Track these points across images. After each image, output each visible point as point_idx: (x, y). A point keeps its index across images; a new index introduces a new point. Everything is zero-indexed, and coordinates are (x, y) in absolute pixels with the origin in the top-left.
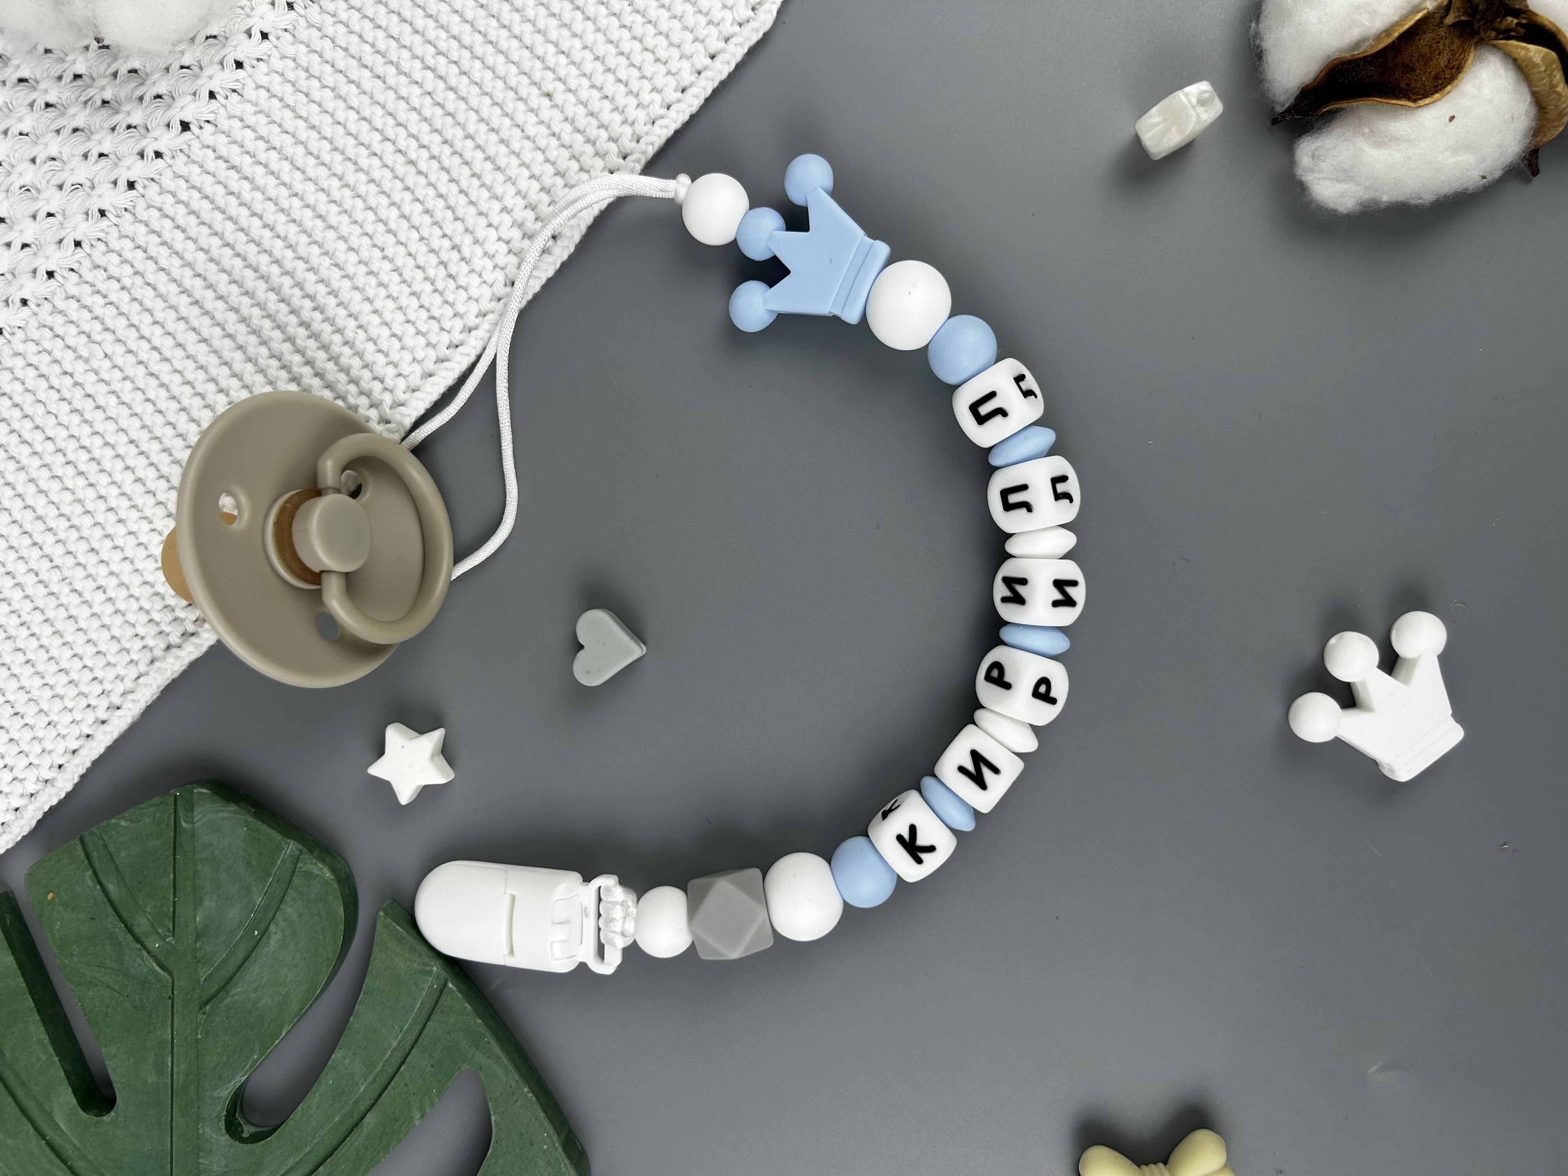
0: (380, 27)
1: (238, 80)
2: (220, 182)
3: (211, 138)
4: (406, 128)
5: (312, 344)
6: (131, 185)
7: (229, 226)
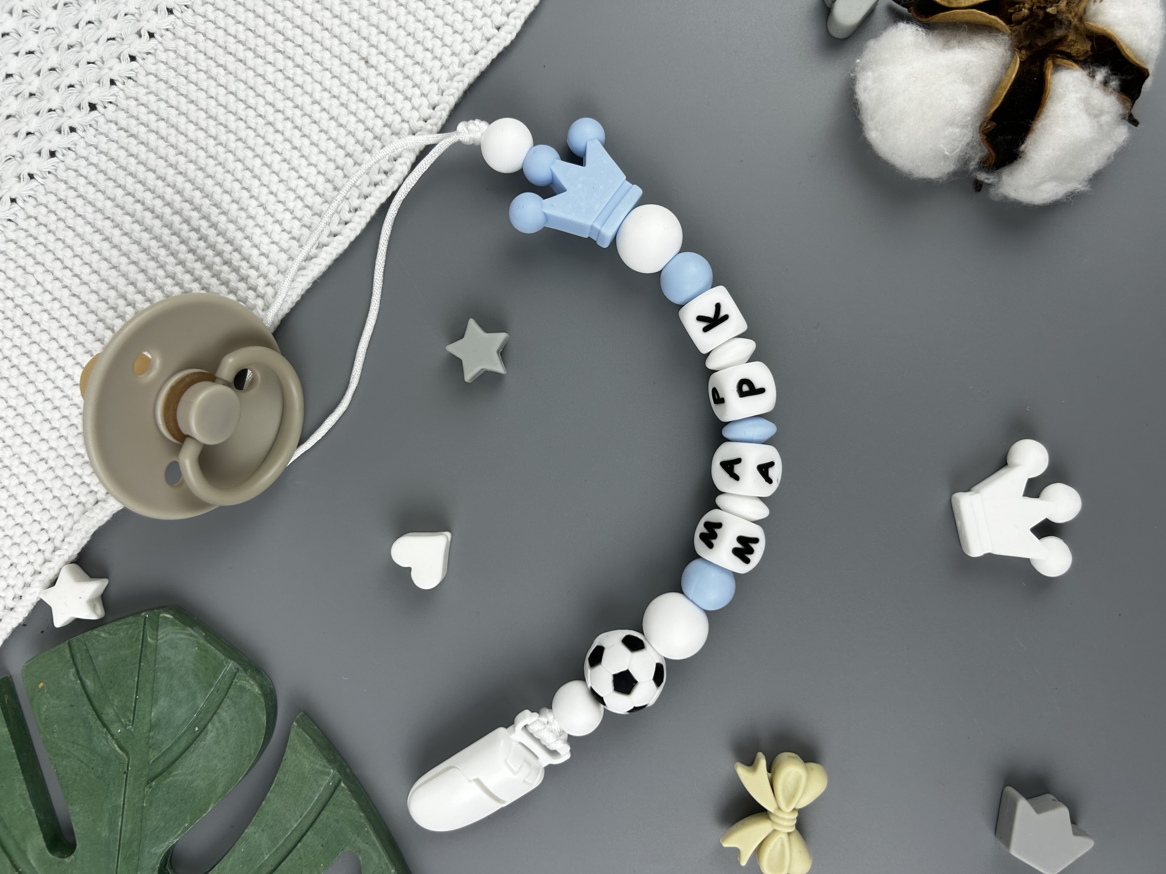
0: (240, 22)
1: (132, 70)
2: (122, 147)
3: (113, 115)
4: (264, 98)
5: (198, 266)
6: (53, 154)
7: (130, 180)
